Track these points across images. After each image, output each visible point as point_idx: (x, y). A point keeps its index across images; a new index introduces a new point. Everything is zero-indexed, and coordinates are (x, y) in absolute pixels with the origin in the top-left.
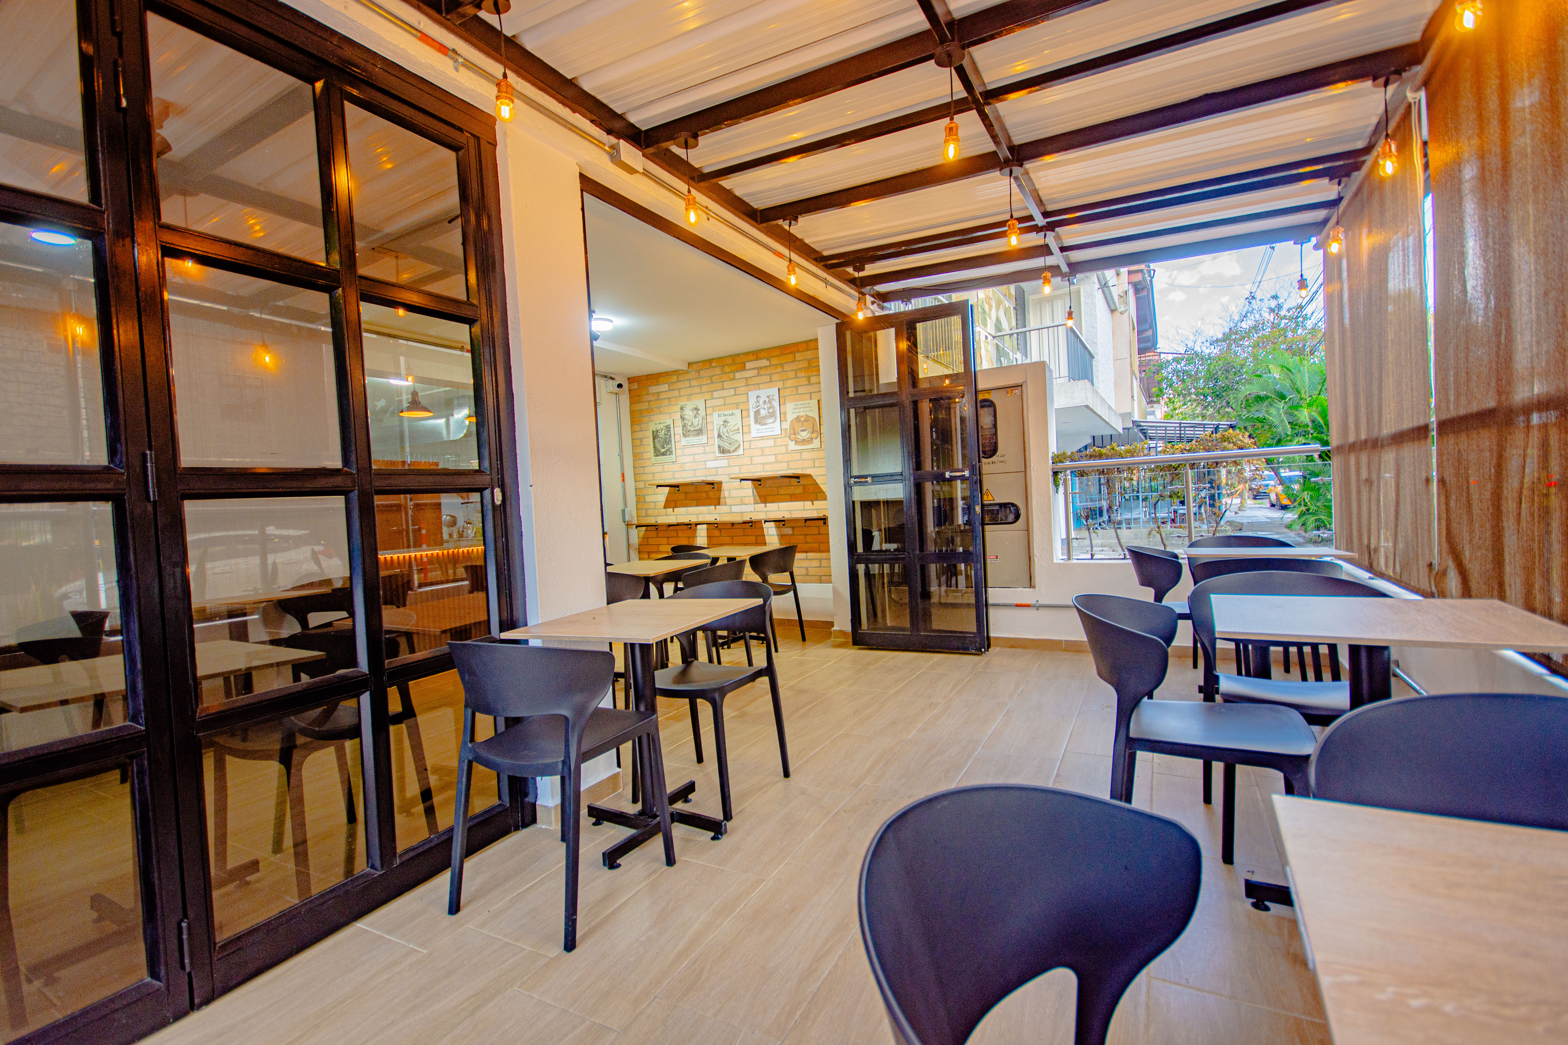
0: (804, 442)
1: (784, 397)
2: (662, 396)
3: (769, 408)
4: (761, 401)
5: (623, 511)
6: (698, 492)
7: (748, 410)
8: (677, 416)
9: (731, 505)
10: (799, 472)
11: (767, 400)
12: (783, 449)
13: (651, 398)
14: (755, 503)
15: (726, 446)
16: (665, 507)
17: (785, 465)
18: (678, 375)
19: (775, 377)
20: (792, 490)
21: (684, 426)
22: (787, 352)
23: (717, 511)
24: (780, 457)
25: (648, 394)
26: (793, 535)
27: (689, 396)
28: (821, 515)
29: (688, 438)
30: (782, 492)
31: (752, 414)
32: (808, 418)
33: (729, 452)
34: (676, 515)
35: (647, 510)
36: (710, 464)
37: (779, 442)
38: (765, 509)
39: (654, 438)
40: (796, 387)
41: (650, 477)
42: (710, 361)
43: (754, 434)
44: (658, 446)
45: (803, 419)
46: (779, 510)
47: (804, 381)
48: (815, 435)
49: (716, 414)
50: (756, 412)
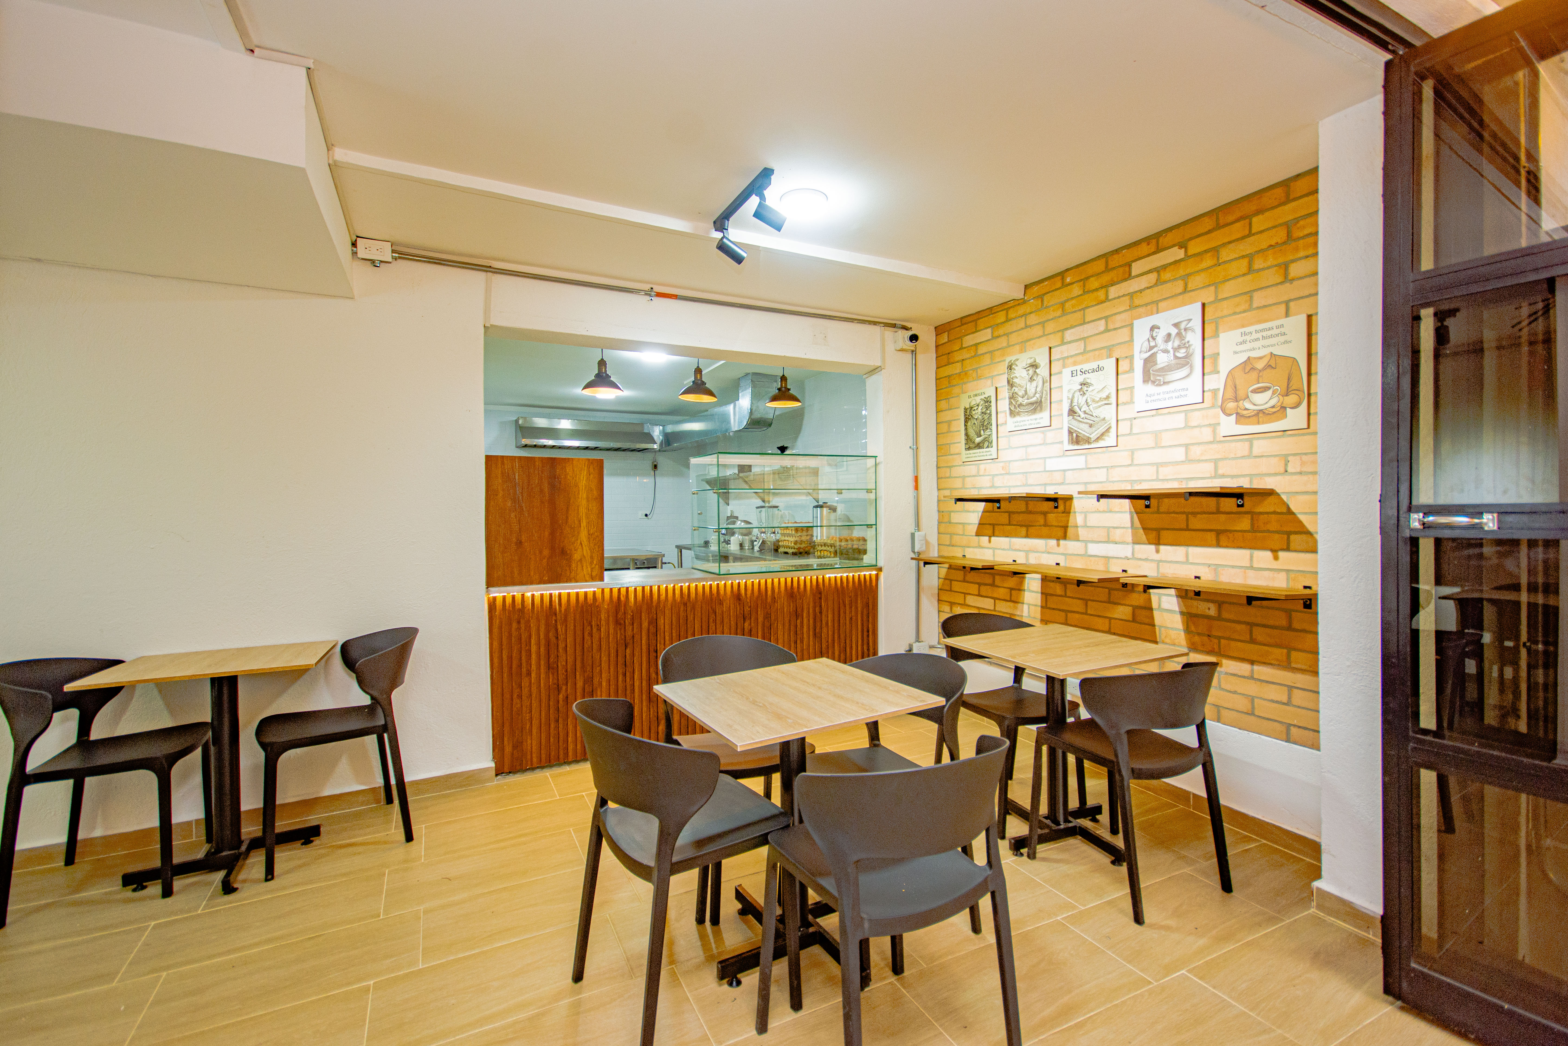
0: (1260, 415)
1: (1216, 322)
2: (982, 349)
3: (1176, 350)
4: (1160, 335)
5: (913, 535)
6: (1030, 512)
7: (1131, 358)
8: (1002, 382)
9: (1086, 542)
10: (1244, 483)
11: (1174, 331)
12: (1206, 434)
13: (965, 354)
14: (1135, 542)
15: (1083, 429)
16: (978, 534)
17: (1210, 467)
18: (1007, 310)
19: (1196, 281)
20: (1220, 522)
21: (1012, 397)
22: (1231, 218)
23: (1061, 550)
24: (1196, 452)
25: (961, 348)
26: (1219, 618)
27: (1023, 345)
28: (1297, 587)
29: (1018, 418)
30: (1195, 523)
31: (1138, 365)
32: (1274, 361)
33: (1088, 441)
34: (994, 549)
35: (951, 535)
36: (1052, 465)
37: (1196, 418)
38: (1157, 557)
39: (967, 420)
40: (1249, 294)
41: (958, 483)
42: (1062, 274)
43: (1140, 403)
44: (972, 433)
45: (1260, 365)
46: (1187, 562)
47: (1273, 276)
48: (1292, 399)
49: (1067, 372)
50: (1146, 361)
